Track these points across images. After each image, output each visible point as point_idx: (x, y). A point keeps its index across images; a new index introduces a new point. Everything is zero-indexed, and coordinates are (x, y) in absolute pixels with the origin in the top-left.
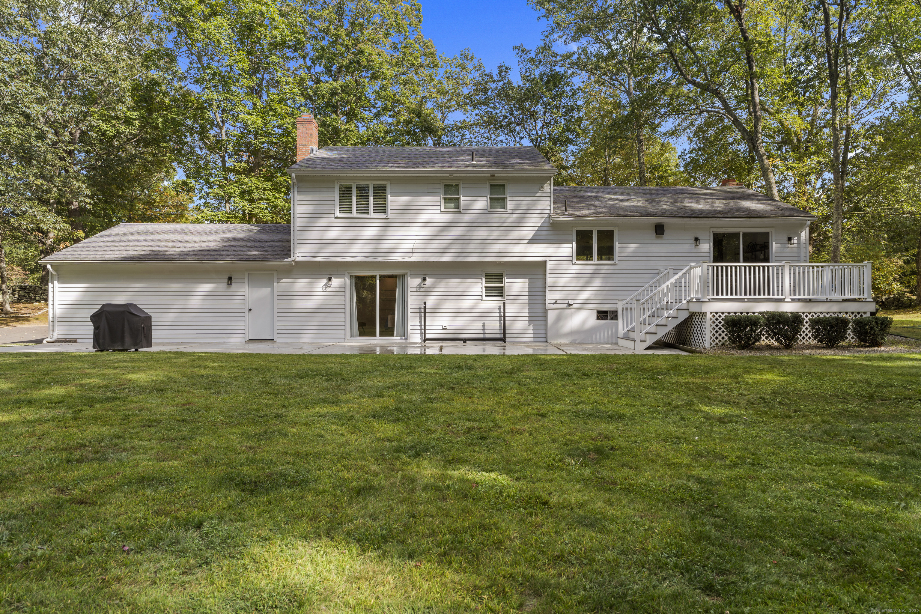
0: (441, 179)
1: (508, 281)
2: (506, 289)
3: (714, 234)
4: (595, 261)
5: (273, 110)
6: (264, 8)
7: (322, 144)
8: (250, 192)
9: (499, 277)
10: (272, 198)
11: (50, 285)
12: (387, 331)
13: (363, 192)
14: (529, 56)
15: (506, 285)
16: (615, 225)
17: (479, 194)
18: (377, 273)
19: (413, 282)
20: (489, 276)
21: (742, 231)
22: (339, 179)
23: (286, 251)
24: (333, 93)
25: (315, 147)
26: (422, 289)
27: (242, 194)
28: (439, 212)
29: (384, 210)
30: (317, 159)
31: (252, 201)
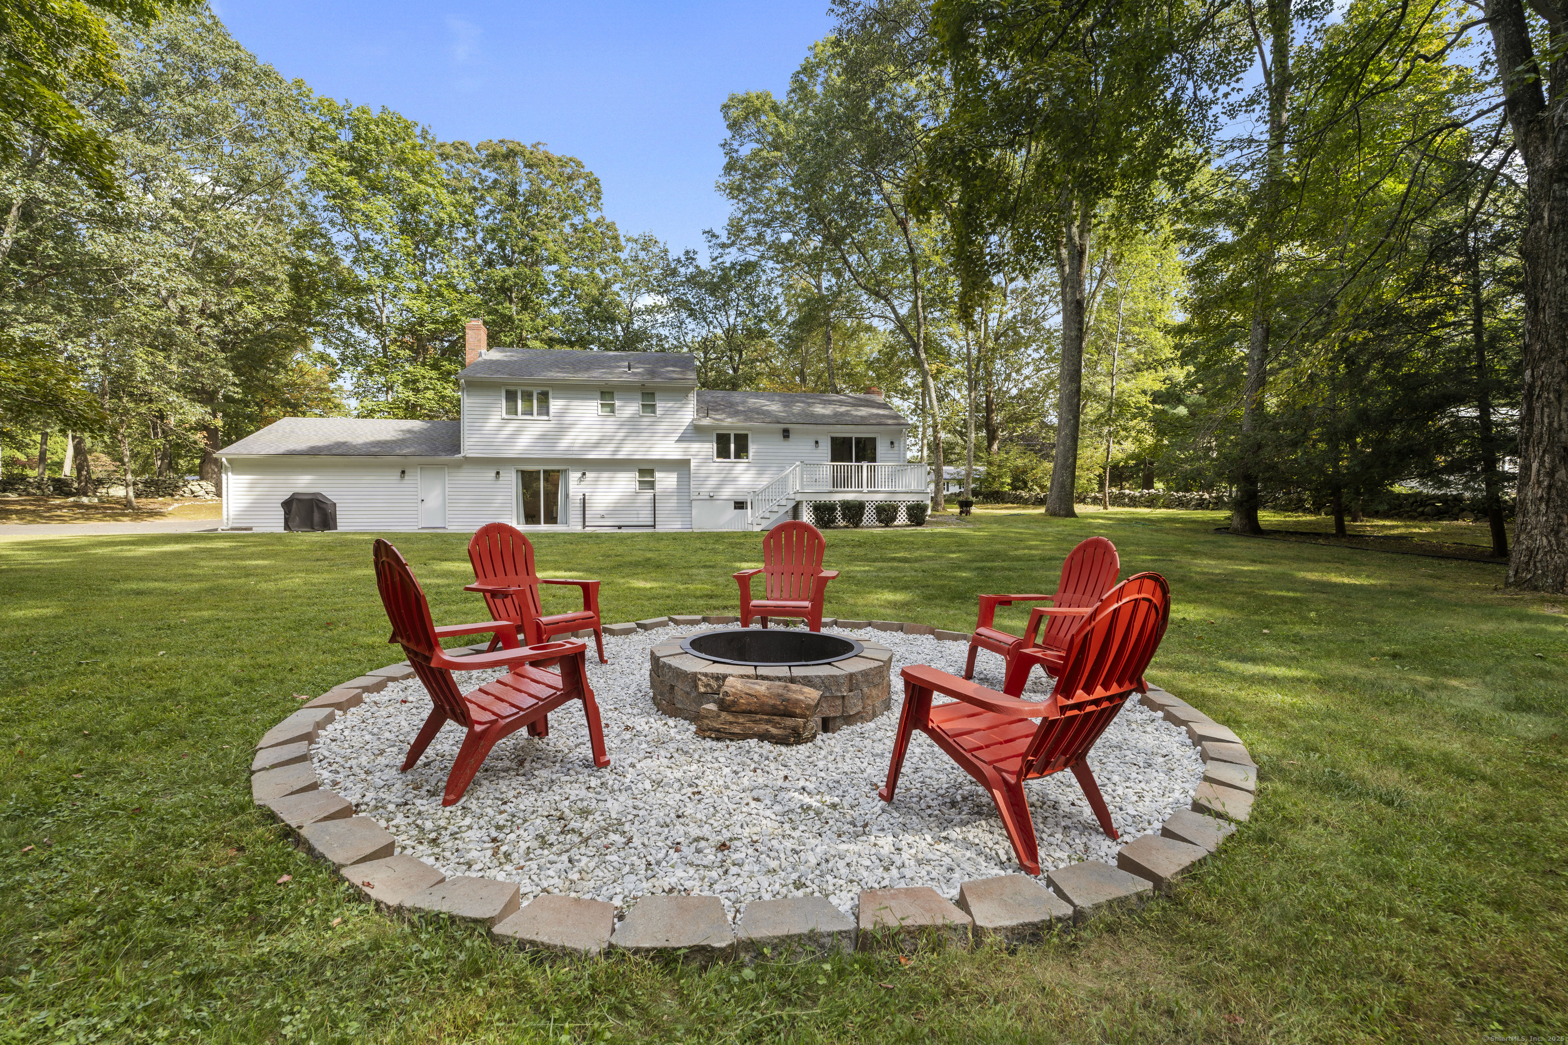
0: (598, 387)
1: (658, 475)
2: (656, 482)
3: (833, 440)
4: (732, 459)
5: (440, 295)
6: (430, 190)
7: (490, 347)
8: (415, 382)
9: (651, 472)
10: (439, 387)
11: (224, 476)
12: (551, 518)
13: (527, 397)
14: (719, 241)
15: (657, 479)
16: (749, 429)
17: (633, 400)
18: (541, 468)
19: (574, 476)
20: (642, 472)
21: (854, 436)
22: (505, 384)
23: (456, 447)
24: (505, 280)
25: (484, 351)
26: (582, 483)
27: (406, 384)
28: (595, 415)
29: (546, 413)
30: (486, 361)
31: (417, 391)
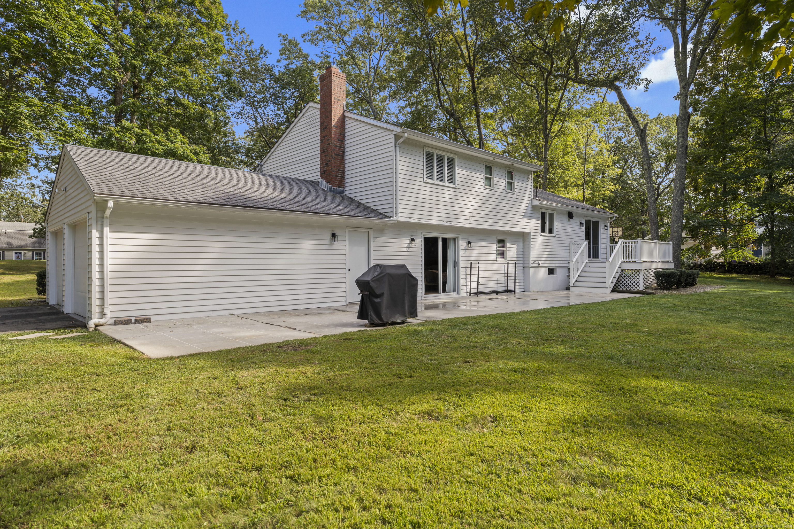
1: (508, 246)
2: (508, 252)
4: (548, 234)
9: (505, 243)
15: (508, 249)
16: (555, 210)
17: (502, 177)
18: (442, 235)
19: (462, 244)
20: (499, 242)
21: (592, 219)
22: (426, 145)
26: (467, 251)
28: (482, 187)
29: (451, 180)
